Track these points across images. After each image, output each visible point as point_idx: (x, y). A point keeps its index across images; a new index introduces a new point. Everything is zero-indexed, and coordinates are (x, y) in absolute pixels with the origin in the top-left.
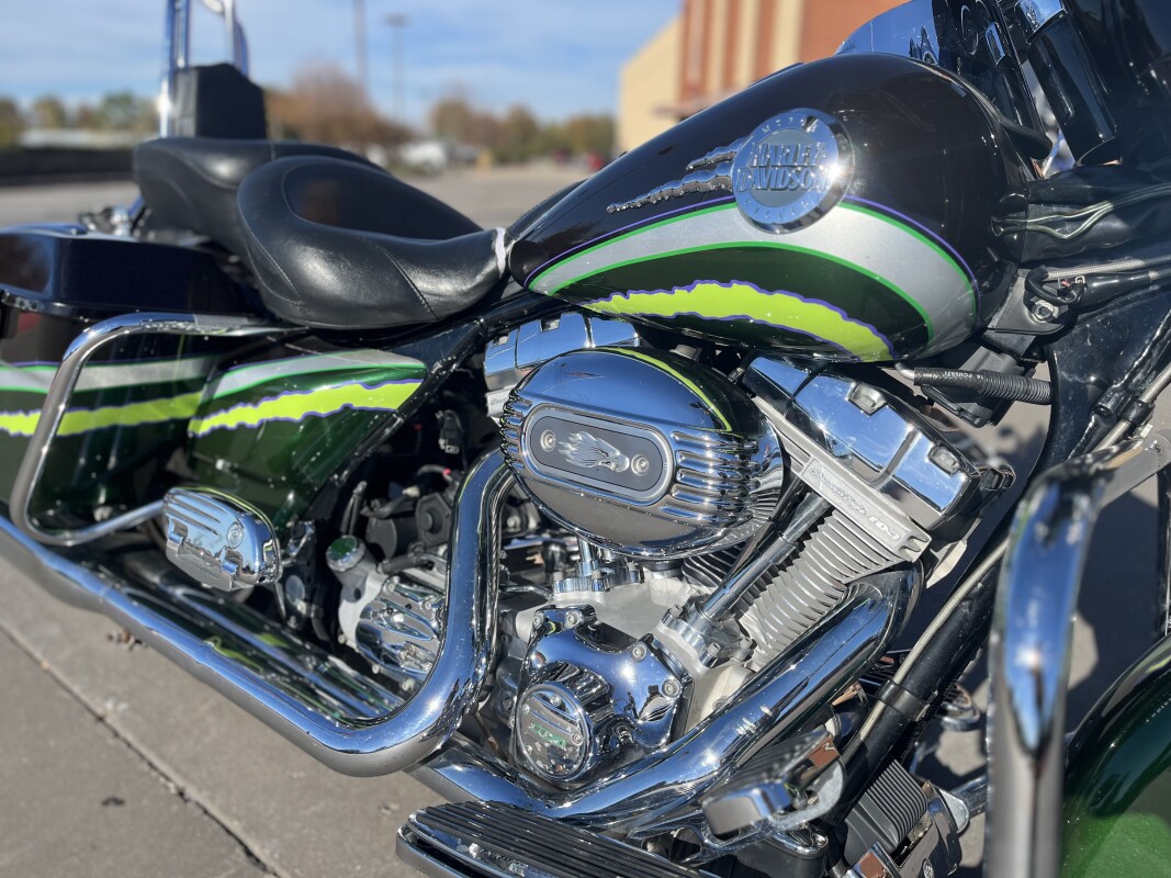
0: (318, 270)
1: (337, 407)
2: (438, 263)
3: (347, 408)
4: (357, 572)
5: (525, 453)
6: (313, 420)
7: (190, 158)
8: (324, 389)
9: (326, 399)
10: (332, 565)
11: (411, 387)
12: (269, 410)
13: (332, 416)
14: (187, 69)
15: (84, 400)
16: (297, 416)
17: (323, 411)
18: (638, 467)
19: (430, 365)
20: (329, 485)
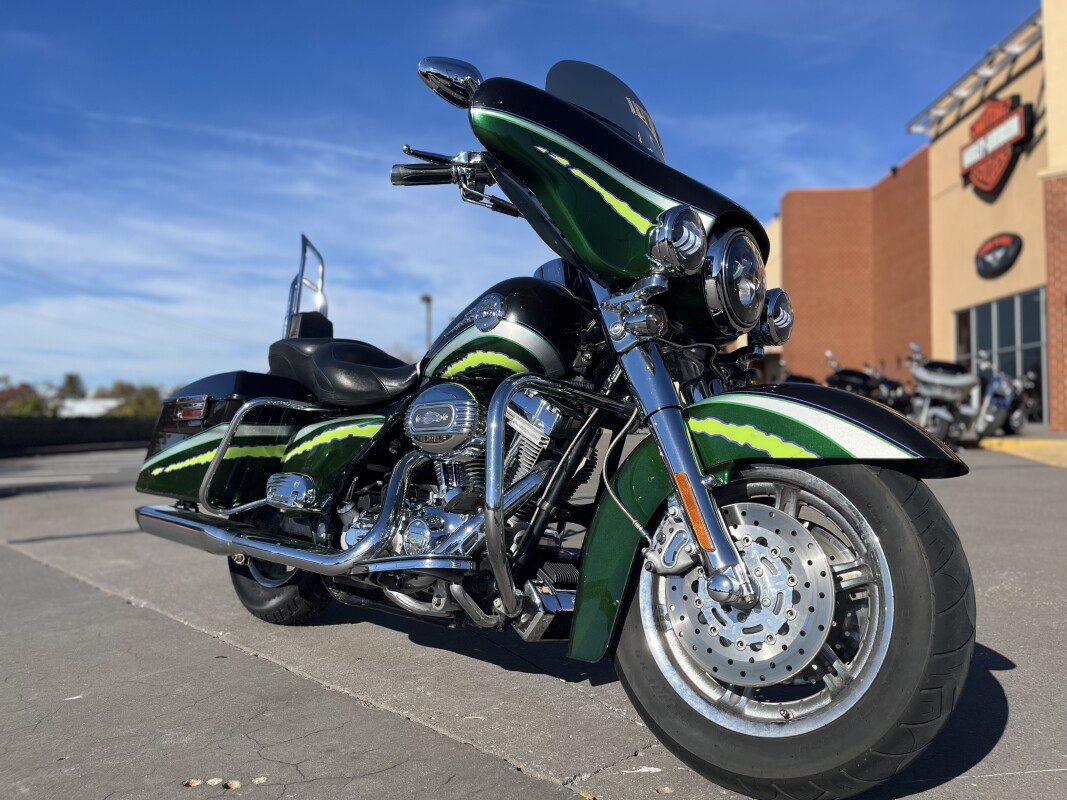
0: (345, 381)
1: (346, 436)
2: (392, 377)
3: (350, 436)
4: (349, 514)
5: (410, 422)
6: (335, 442)
7: (294, 346)
8: (341, 428)
9: (341, 433)
10: (339, 512)
11: (379, 427)
12: (318, 440)
13: (344, 440)
14: (297, 314)
15: (237, 441)
16: (328, 441)
17: (340, 437)
18: (444, 418)
19: (387, 417)
20: (341, 477)
